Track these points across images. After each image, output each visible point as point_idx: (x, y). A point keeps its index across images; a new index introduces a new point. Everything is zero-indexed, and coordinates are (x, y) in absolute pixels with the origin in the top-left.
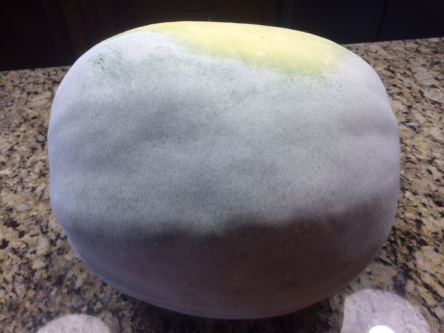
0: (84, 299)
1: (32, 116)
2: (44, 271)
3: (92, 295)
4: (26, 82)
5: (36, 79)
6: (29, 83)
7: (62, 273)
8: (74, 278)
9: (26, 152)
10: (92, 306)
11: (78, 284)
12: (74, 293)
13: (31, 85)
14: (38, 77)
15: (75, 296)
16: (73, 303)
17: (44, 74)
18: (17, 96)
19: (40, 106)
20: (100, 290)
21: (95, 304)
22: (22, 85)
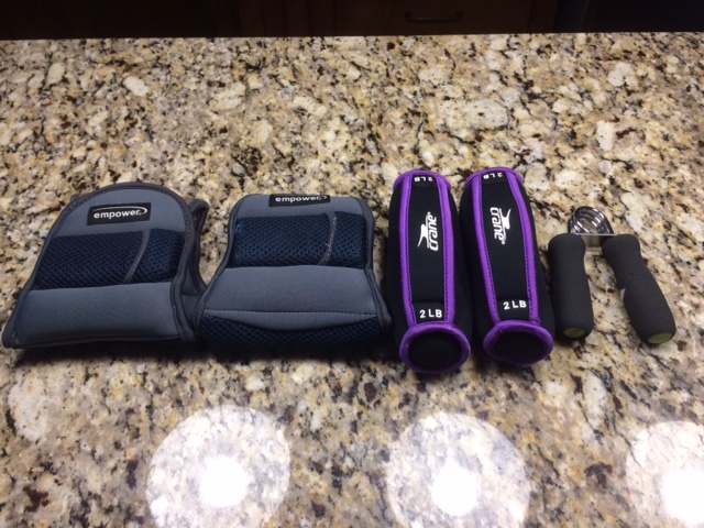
0: (326, 450)
1: (219, 126)
2: (264, 396)
3: (338, 445)
4: (204, 62)
5: (219, 57)
6: (209, 65)
7: (291, 403)
8: (309, 414)
9: (217, 190)
10: (339, 463)
11: (316, 424)
12: (310, 437)
13: (212, 67)
14: (221, 53)
15: (313, 442)
16: (311, 454)
17: (230, 50)
18: (193, 87)
19: (230, 110)
20: (349, 439)
21: (342, 459)
22: (197, 67)
